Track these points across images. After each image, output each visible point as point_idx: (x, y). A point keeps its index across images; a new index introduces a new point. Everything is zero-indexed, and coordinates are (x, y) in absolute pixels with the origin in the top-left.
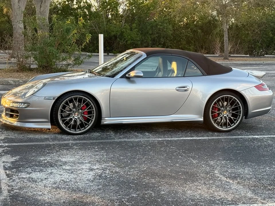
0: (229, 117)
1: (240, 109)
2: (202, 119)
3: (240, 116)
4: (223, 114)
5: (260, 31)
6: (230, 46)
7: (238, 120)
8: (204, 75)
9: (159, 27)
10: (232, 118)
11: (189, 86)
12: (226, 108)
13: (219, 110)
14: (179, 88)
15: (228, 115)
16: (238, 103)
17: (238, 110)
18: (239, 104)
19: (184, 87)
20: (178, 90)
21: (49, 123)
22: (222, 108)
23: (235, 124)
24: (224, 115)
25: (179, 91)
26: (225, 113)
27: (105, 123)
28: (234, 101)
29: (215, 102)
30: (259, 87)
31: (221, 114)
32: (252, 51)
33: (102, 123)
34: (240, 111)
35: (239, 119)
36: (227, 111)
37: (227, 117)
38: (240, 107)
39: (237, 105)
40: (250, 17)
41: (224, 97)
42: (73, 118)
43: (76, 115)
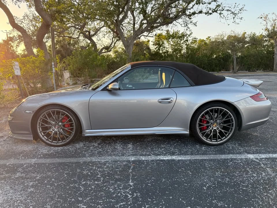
0: (219, 130)
1: (232, 121)
2: (188, 132)
3: (232, 129)
4: (212, 127)
5: (254, 59)
6: (238, 67)
7: (229, 134)
8: (192, 86)
9: (200, 59)
10: (223, 131)
11: (173, 98)
12: (216, 121)
13: (208, 122)
14: (162, 100)
15: (218, 128)
16: (230, 115)
17: (230, 122)
18: (231, 117)
19: (168, 99)
20: (160, 102)
21: (31, 135)
22: (211, 121)
23: (226, 137)
24: (214, 128)
25: (162, 103)
26: (214, 126)
27: (86, 135)
28: (226, 112)
29: (203, 114)
30: (256, 97)
31: (210, 126)
32: (250, 69)
33: (83, 136)
34: (233, 124)
35: (230, 132)
36: (217, 124)
37: (217, 130)
38: (232, 119)
39: (229, 118)
40: (249, 52)
41: (213, 109)
42: (54, 131)
43: (56, 128)
